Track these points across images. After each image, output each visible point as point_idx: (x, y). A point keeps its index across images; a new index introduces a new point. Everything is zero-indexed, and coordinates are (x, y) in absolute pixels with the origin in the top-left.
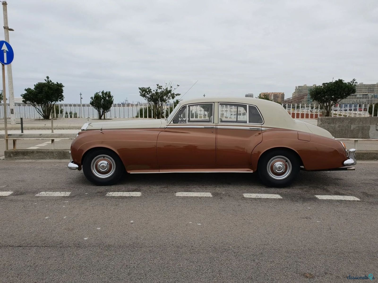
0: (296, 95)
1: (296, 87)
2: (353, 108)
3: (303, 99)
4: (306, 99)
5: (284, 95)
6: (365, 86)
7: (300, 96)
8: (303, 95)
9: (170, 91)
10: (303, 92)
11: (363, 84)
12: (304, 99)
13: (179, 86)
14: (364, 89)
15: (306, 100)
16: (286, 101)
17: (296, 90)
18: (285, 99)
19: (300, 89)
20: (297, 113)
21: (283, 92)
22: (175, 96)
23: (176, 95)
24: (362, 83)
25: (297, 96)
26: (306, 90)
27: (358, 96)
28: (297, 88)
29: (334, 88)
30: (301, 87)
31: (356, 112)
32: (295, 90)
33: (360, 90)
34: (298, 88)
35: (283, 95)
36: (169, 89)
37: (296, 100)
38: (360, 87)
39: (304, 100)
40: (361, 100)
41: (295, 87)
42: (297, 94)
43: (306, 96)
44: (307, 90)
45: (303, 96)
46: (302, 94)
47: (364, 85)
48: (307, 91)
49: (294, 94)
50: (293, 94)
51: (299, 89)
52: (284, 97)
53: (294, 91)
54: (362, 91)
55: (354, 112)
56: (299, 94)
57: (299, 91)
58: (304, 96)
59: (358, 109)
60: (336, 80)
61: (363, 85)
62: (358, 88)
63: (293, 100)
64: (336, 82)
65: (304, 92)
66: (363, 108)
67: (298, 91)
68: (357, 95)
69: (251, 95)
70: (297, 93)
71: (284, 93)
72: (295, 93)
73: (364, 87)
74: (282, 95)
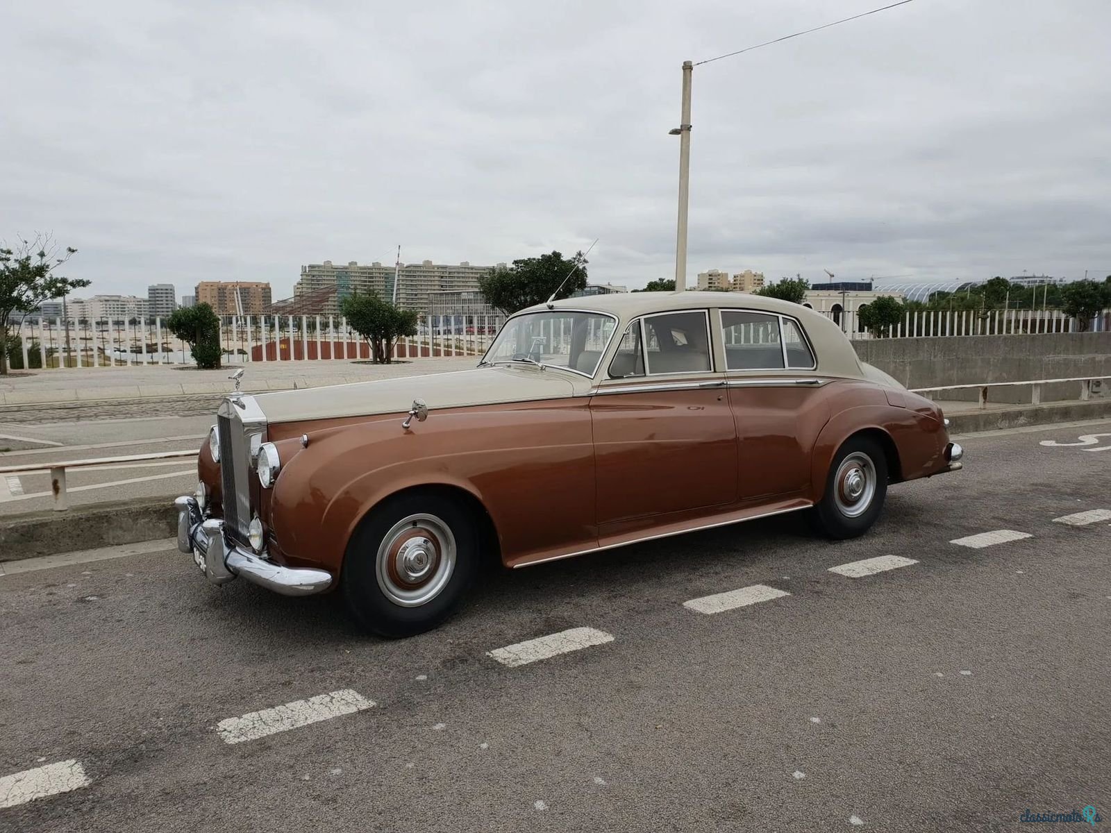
0: (304, 290)
1: (304, 268)
2: (453, 327)
3: (326, 303)
4: (335, 301)
5: (270, 289)
6: (474, 271)
7: (316, 294)
8: (324, 291)
9: (41, 271)
10: (324, 282)
11: (470, 265)
12: (330, 303)
13: (73, 251)
14: (458, 277)
15: (334, 306)
16: (277, 309)
17: (304, 277)
18: (274, 301)
19: (315, 273)
20: (321, 342)
21: (267, 282)
22: (69, 287)
23: (73, 285)
24: (467, 263)
25: (310, 295)
26: (331, 276)
27: (464, 296)
28: (305, 271)
29: (545, 275)
30: (317, 269)
31: (450, 337)
32: (300, 277)
33: (463, 282)
34: (307, 270)
35: (267, 291)
36: (35, 262)
37: (306, 305)
38: (463, 273)
39: (328, 306)
40: (472, 306)
41: (301, 268)
42: (308, 288)
43: (333, 295)
44: (334, 276)
45: (324, 293)
46: (322, 289)
47: (472, 268)
48: (334, 280)
49: (299, 286)
50: (295, 286)
51: (313, 275)
52: (271, 297)
53: (299, 279)
54: (468, 284)
55: (445, 337)
56: (314, 288)
57: (313, 280)
58: (329, 293)
59: (465, 330)
60: (543, 254)
61: (469, 268)
62: (459, 275)
63: (297, 306)
64: (546, 259)
65: (326, 282)
66: (475, 324)
67: (310, 278)
68: (461, 292)
69: (167, 290)
70: (307, 284)
71: (269, 284)
72: (301, 284)
73: (472, 273)
74: (263, 289)
